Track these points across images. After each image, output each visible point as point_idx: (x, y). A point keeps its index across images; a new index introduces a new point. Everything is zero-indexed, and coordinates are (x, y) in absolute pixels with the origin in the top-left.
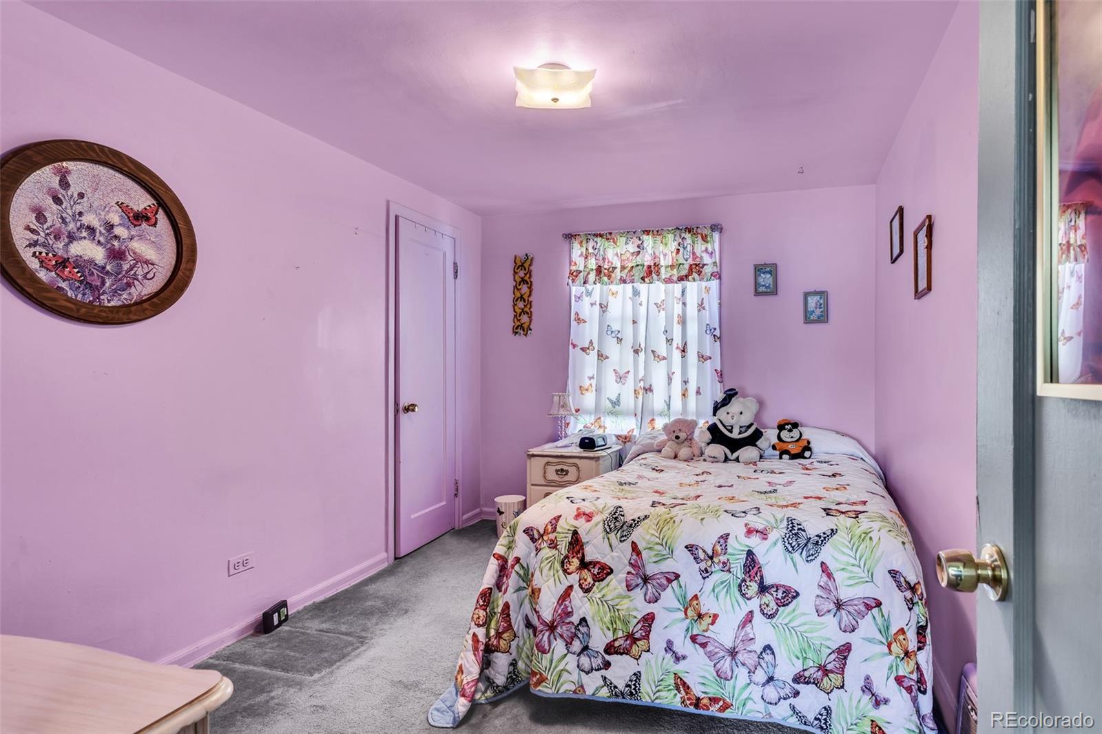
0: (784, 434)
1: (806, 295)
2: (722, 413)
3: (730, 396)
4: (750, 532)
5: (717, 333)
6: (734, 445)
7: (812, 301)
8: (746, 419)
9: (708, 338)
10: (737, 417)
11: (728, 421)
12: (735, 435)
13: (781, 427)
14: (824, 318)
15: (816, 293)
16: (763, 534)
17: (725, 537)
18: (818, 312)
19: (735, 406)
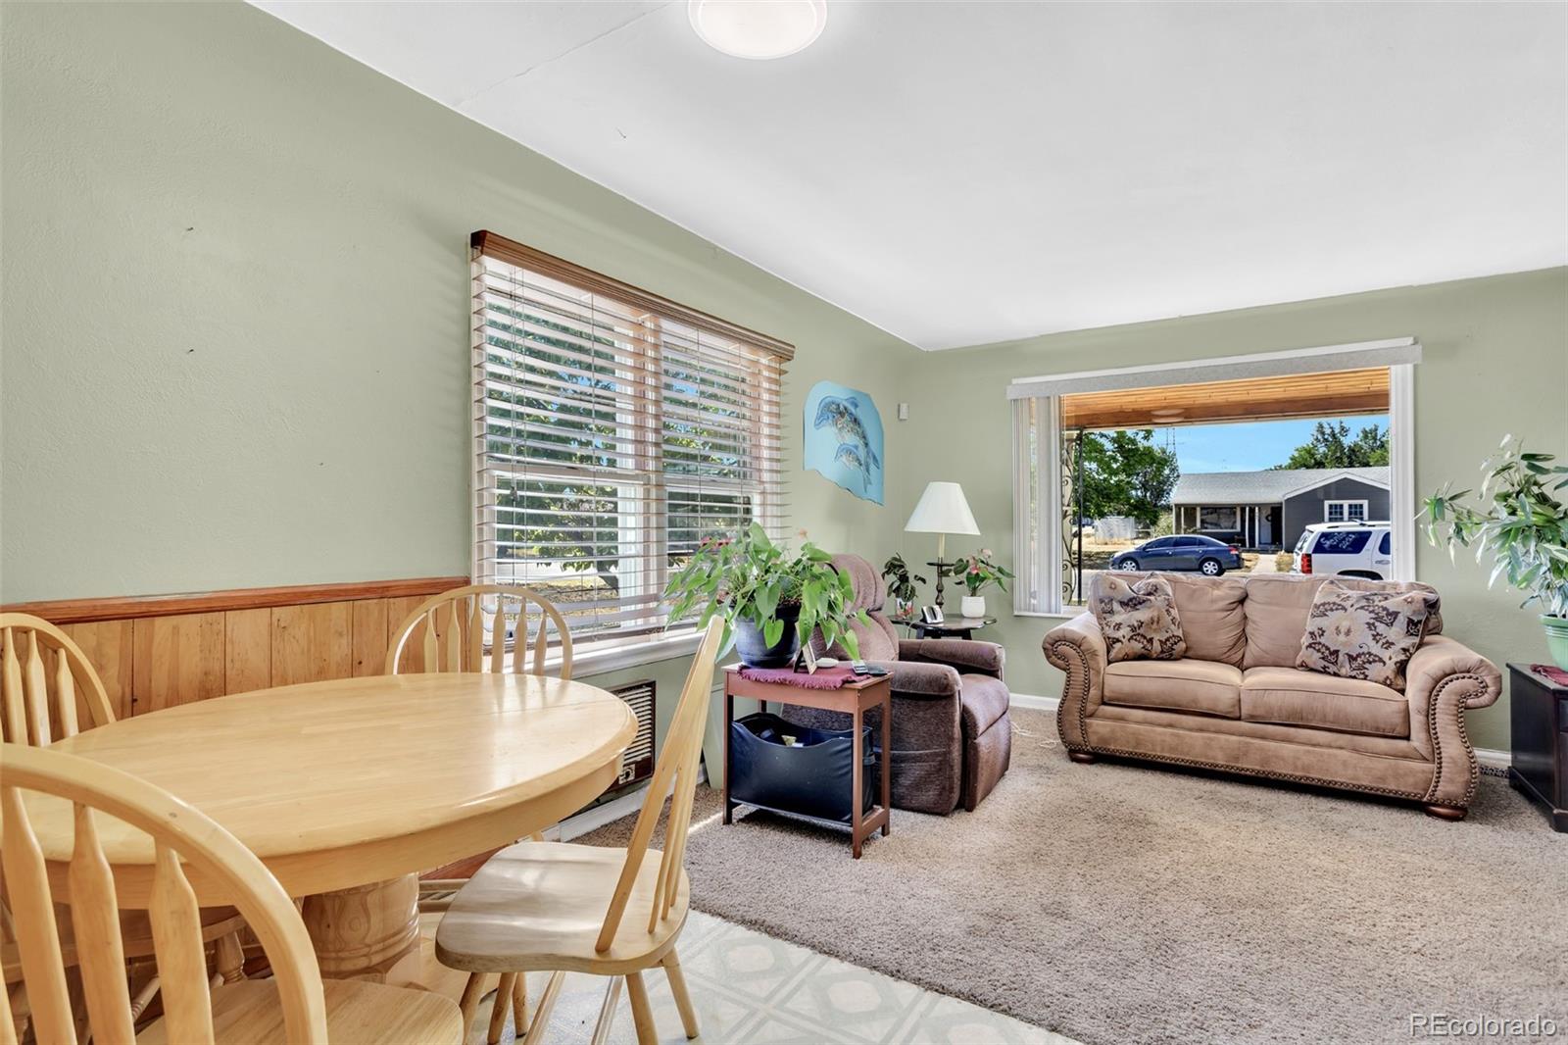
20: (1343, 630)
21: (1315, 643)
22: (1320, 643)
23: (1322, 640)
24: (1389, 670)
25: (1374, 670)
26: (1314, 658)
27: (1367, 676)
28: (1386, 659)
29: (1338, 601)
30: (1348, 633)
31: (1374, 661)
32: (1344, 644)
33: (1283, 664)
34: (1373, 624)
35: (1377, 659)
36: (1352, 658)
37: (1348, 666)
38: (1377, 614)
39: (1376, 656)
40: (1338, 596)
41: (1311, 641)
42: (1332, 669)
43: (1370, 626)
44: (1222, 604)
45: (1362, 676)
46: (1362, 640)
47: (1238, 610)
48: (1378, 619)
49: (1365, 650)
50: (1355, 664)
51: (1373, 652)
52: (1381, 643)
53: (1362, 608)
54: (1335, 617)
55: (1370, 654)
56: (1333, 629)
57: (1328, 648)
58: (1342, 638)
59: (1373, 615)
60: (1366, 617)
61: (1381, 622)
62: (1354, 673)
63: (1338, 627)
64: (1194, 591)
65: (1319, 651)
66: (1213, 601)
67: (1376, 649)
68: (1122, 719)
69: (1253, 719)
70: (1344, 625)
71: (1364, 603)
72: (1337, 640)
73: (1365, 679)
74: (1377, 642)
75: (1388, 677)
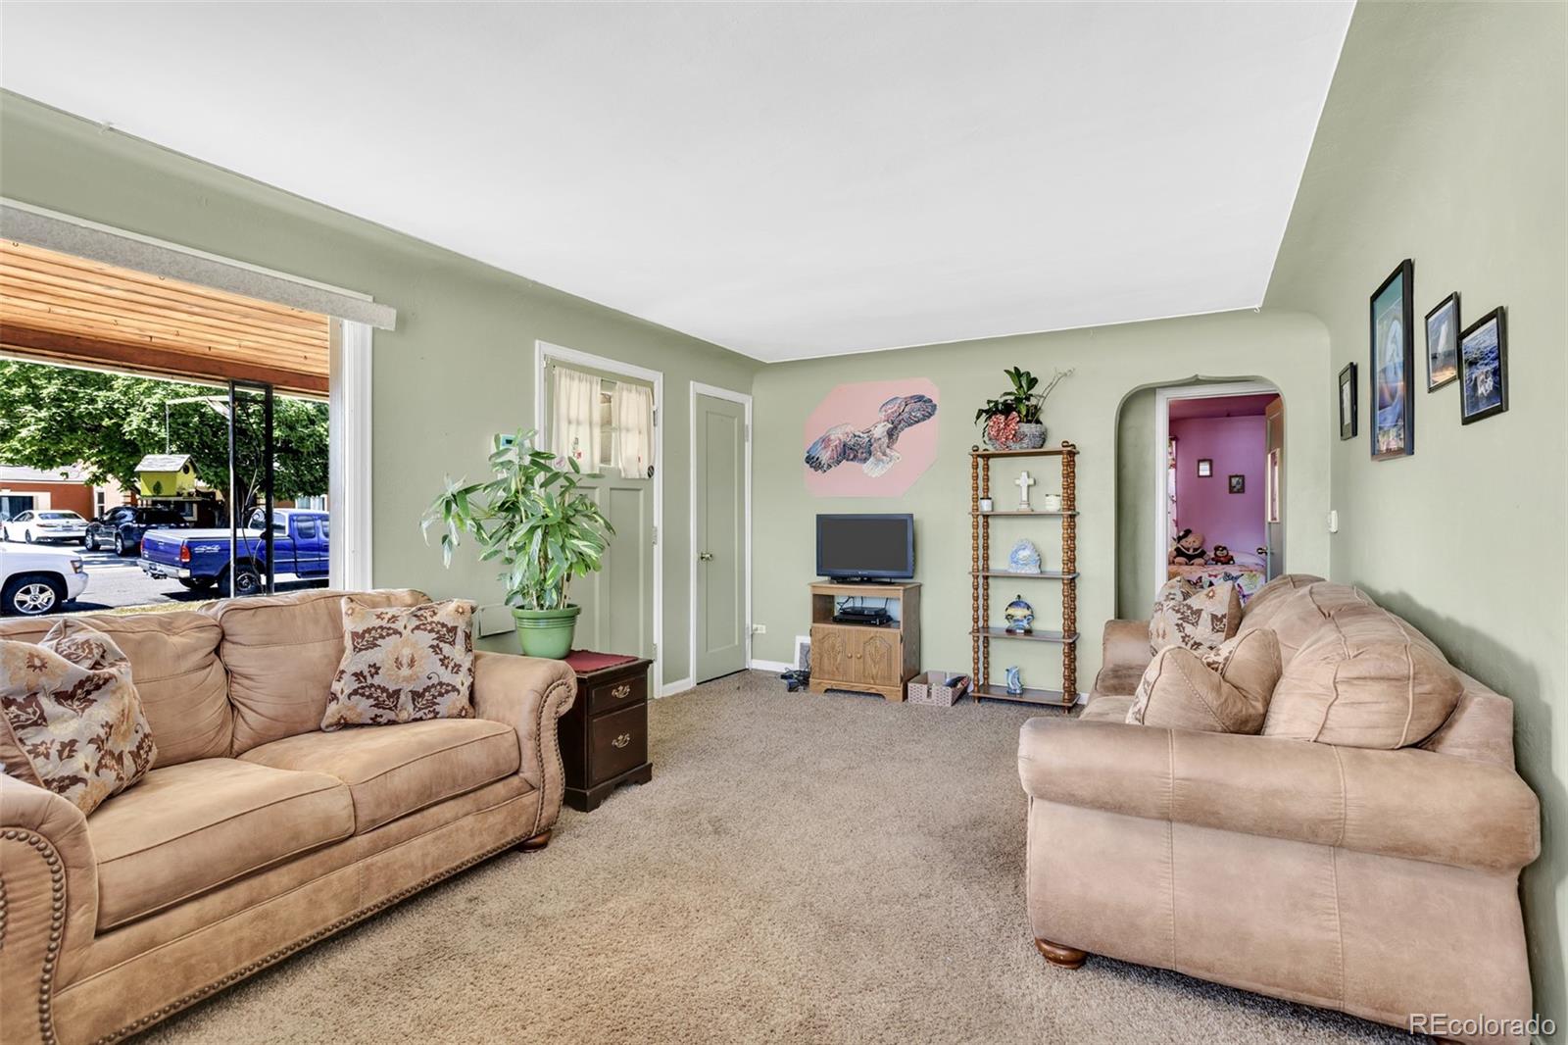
0: (1218, 553)
1: (1231, 477)
2: (1183, 542)
3: (1188, 533)
4: (1210, 576)
5: (1174, 499)
6: (1190, 558)
7: (1234, 481)
8: (1196, 545)
9: (1170, 502)
10: (1191, 542)
11: (1186, 545)
12: (1191, 552)
13: (1216, 549)
14: (1242, 490)
15: (1236, 476)
16: (1216, 576)
17: (1200, 578)
18: (1238, 487)
19: (1190, 538)
20: (405, 661)
21: (363, 688)
22: (372, 685)
23: (377, 681)
24: (463, 700)
25: (446, 704)
26: (364, 707)
27: (438, 713)
28: (459, 686)
29: (384, 623)
30: (412, 663)
31: (447, 692)
32: (407, 679)
33: (301, 730)
34: (438, 645)
35: (450, 688)
36: (416, 695)
37: (410, 707)
38: (438, 632)
39: (448, 685)
40: (378, 617)
41: (356, 685)
42: (389, 715)
43: (436, 649)
44: (197, 658)
45: (432, 715)
46: (430, 667)
47: (218, 665)
48: (440, 638)
49: (435, 681)
50: (421, 702)
51: (444, 681)
52: (450, 668)
53: (417, 627)
54: (388, 647)
55: (441, 684)
56: (391, 662)
57: (384, 690)
58: (405, 671)
59: (434, 635)
60: (428, 638)
61: (445, 642)
62: (418, 715)
63: (397, 659)
64: (140, 643)
65: (369, 697)
66: (181, 656)
67: (446, 676)
68: (152, 943)
69: (375, 825)
70: (406, 653)
71: (415, 622)
72: (398, 676)
73: (435, 717)
74: (447, 667)
75: (463, 707)
